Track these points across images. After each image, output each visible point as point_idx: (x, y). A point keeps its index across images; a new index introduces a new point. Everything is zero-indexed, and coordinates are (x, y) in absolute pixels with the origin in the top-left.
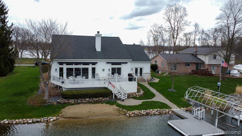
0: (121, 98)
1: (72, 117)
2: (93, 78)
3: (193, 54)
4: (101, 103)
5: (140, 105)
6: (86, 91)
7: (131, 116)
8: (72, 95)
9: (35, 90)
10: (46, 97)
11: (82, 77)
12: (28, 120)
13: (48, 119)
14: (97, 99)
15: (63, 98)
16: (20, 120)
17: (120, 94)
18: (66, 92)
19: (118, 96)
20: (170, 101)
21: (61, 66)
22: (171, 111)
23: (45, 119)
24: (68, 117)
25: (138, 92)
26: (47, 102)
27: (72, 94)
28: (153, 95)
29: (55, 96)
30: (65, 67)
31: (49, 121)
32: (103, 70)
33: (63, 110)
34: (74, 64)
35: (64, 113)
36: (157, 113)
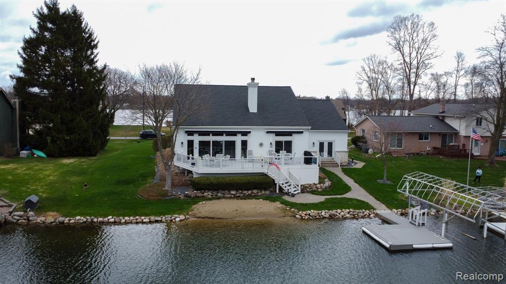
0: (289, 191)
1: (208, 216)
2: (243, 157)
3: (437, 117)
4: (255, 199)
5: (321, 203)
6: (231, 179)
7: (304, 219)
8: (208, 184)
9: (148, 177)
10: (168, 187)
11: (225, 155)
12: (143, 218)
13: (173, 218)
14: (250, 192)
15: (193, 188)
16: (131, 218)
17: (289, 186)
18: (199, 179)
19: (284, 188)
20: (376, 198)
21: (191, 138)
22: (374, 213)
23: (168, 217)
24: (203, 216)
25: (320, 183)
26: (170, 194)
27: (208, 182)
28: (347, 189)
29: (181, 186)
30: (197, 139)
31: (174, 220)
32: (261, 145)
33: (194, 206)
34: (211, 135)
35: (195, 211)
36: (348, 215)
